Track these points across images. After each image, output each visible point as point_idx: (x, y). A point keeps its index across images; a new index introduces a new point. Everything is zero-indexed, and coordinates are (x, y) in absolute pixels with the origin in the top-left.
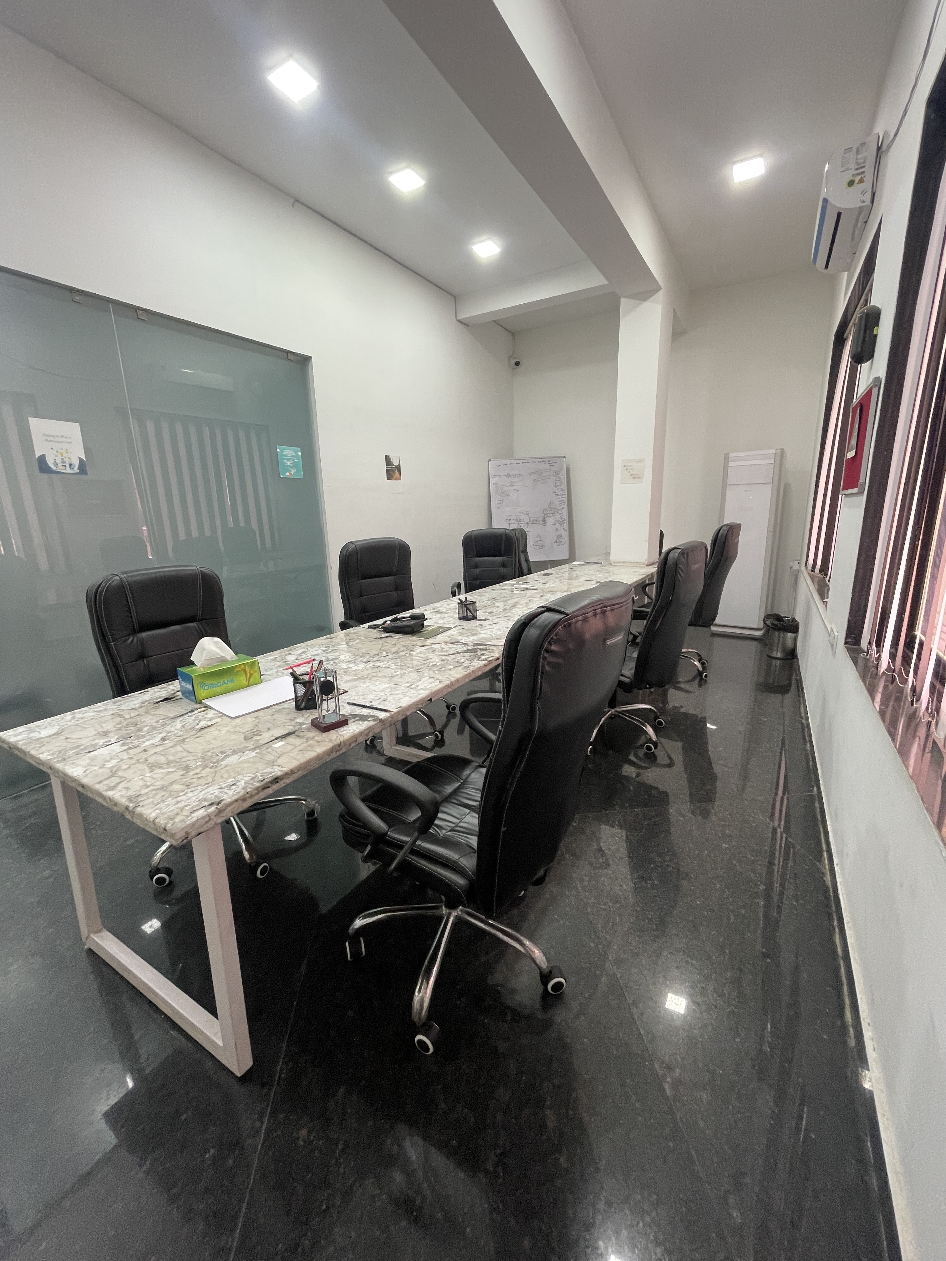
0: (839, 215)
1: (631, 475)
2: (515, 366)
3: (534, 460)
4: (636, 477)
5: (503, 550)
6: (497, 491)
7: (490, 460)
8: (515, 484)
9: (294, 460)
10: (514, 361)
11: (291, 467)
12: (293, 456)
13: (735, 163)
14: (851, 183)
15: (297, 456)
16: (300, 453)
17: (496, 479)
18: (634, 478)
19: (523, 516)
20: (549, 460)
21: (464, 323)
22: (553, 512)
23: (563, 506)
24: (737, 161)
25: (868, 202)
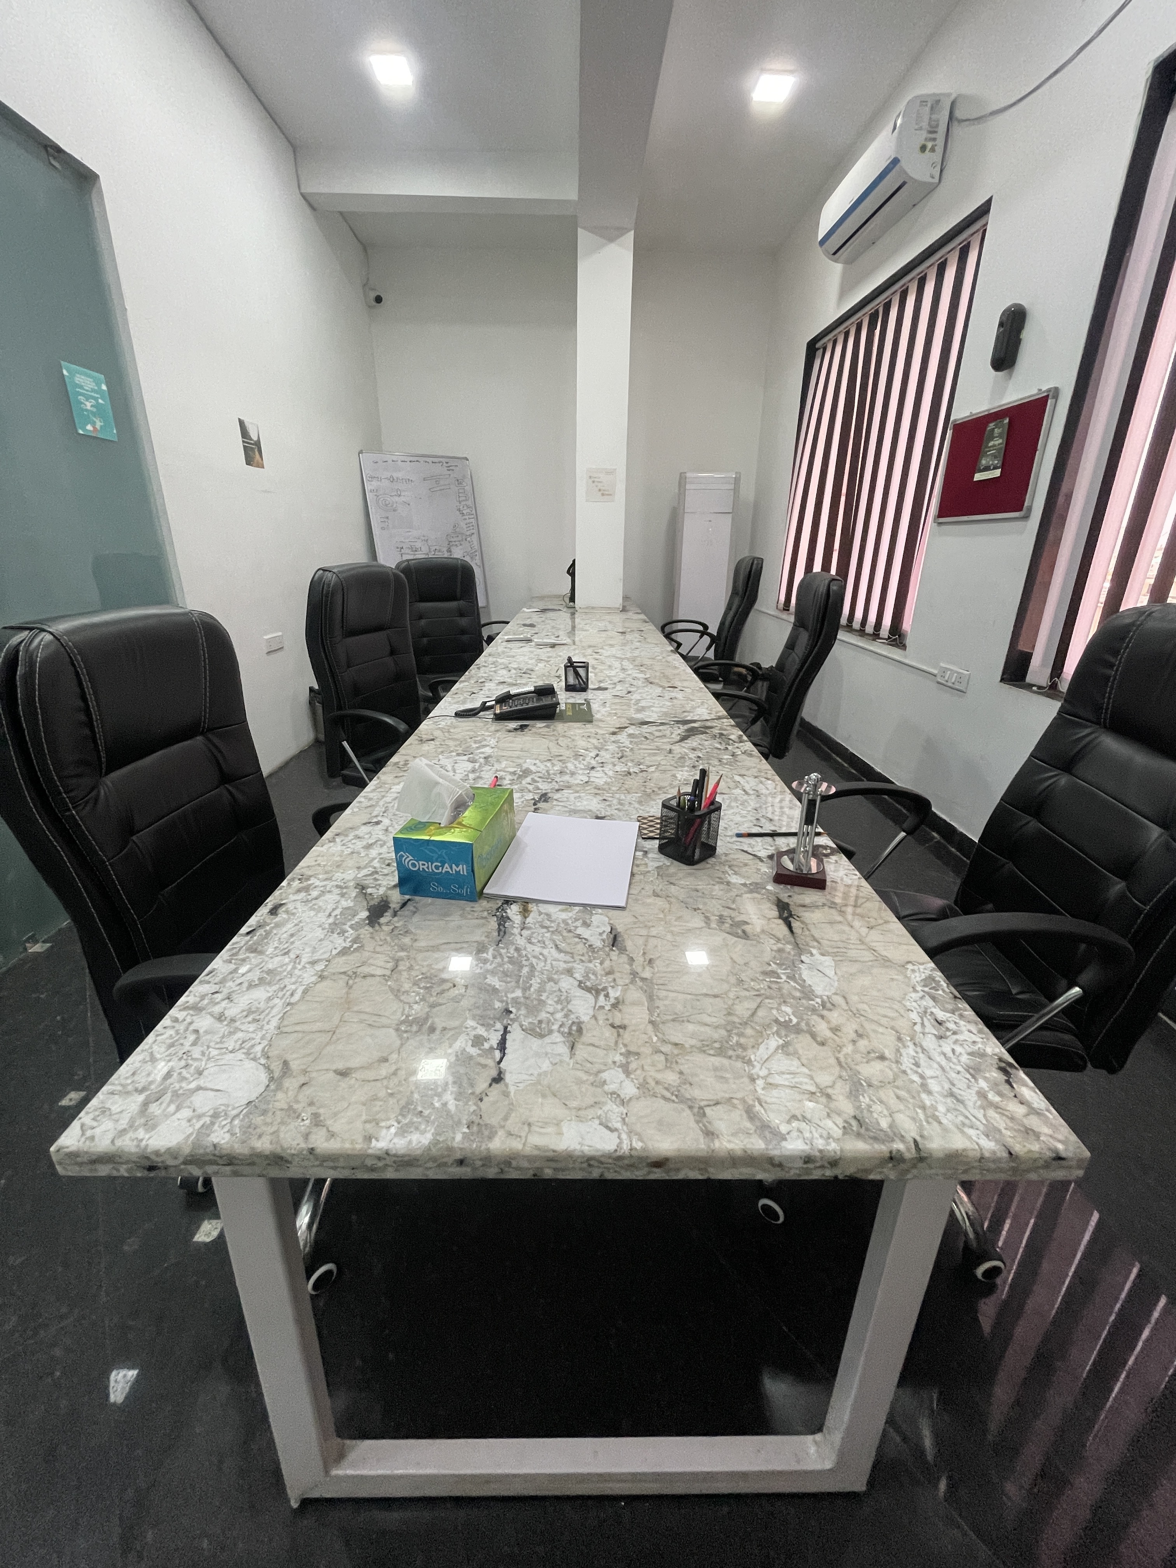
0: (904, 184)
1: (600, 490)
2: (374, 303)
3: (426, 459)
4: (605, 494)
5: (458, 590)
6: (377, 502)
7: (361, 452)
8: (403, 494)
9: (96, 399)
10: (373, 295)
11: (94, 414)
12: (93, 391)
13: (763, 70)
14: (923, 148)
15: (99, 391)
16: (104, 387)
17: (375, 483)
18: (603, 495)
19: (418, 544)
20: (447, 460)
21: (310, 202)
22: (460, 538)
23: (472, 531)
24: (770, 70)
25: (936, 180)
